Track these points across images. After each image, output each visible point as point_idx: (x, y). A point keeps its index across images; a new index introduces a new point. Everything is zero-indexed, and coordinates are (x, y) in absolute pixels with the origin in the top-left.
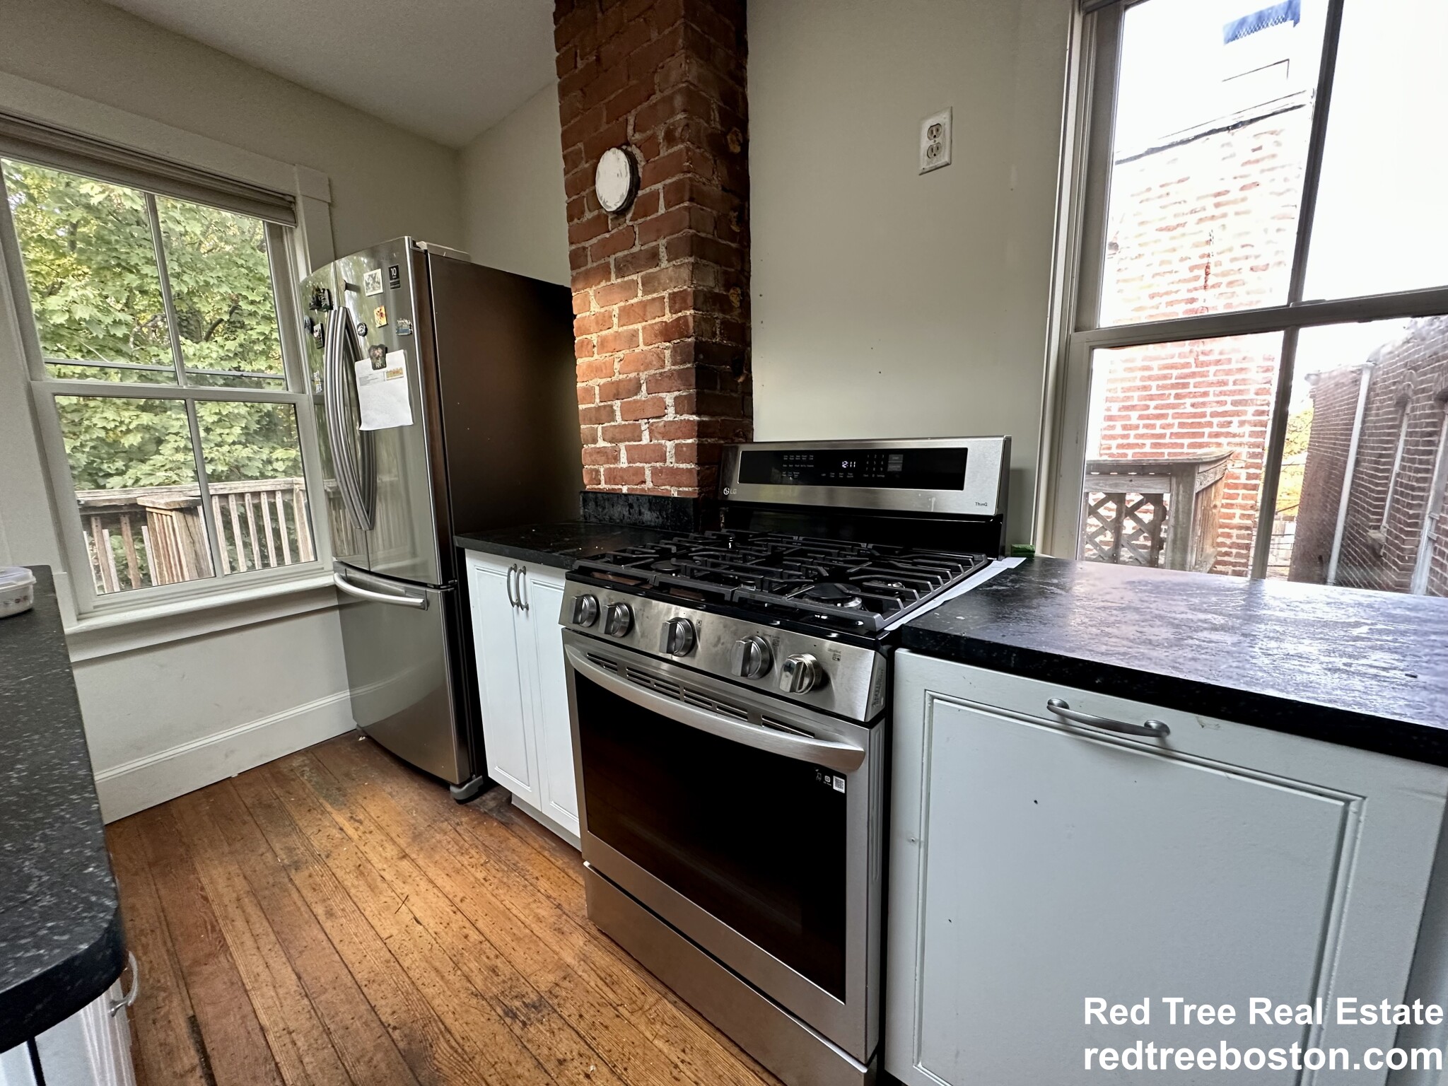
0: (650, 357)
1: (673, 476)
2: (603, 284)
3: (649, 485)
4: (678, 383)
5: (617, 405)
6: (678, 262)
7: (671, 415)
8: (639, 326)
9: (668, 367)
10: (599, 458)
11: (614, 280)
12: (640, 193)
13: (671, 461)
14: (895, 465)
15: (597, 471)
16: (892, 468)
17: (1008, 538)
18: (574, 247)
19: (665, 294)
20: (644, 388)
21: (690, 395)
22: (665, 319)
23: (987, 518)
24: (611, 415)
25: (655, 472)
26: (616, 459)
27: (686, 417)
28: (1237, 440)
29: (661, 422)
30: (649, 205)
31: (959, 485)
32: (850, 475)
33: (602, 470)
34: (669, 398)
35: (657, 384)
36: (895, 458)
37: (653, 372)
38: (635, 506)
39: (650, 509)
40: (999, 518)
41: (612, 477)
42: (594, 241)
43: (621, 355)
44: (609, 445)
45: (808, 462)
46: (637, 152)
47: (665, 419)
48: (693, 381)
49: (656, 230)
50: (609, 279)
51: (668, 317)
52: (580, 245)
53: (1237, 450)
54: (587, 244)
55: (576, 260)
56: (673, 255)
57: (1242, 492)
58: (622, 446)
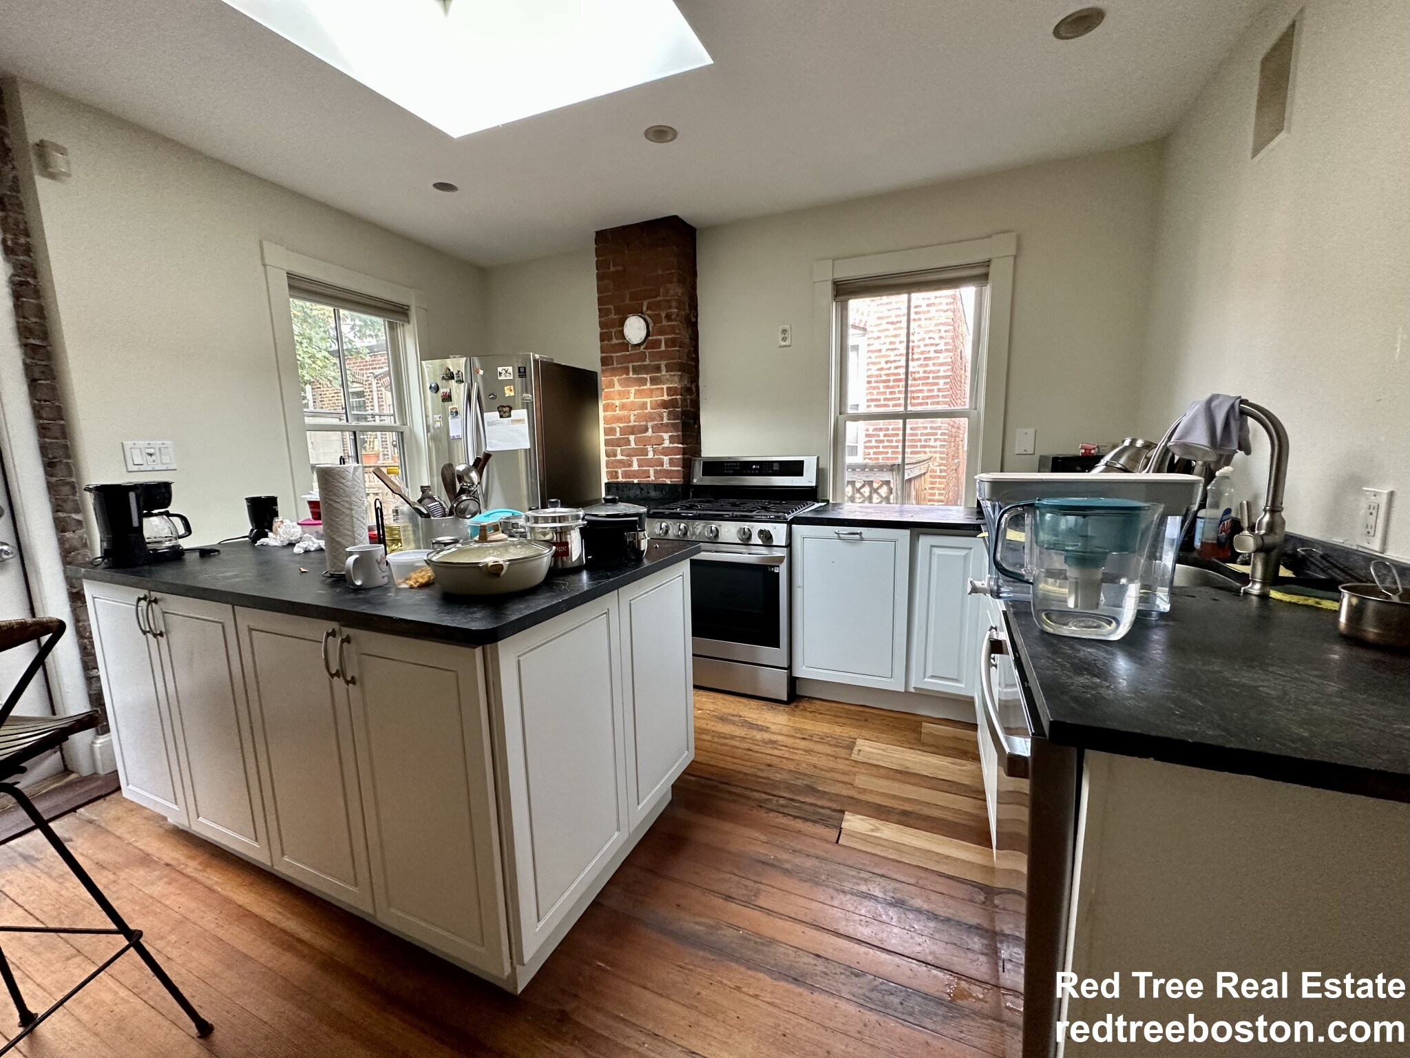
0: (654, 415)
1: (668, 473)
2: (624, 376)
3: (652, 478)
4: (672, 429)
5: (632, 438)
6: (673, 373)
7: (667, 444)
8: (648, 400)
9: (665, 421)
10: (617, 464)
11: (631, 375)
12: (650, 338)
13: (666, 466)
14: (776, 467)
15: (617, 472)
16: (775, 468)
17: (820, 496)
18: (604, 355)
19: (665, 387)
20: (650, 430)
21: (678, 435)
22: (664, 398)
23: (812, 487)
24: (628, 442)
25: (656, 472)
26: (630, 465)
27: (676, 445)
28: (934, 450)
29: (661, 447)
30: (657, 344)
31: (801, 474)
32: (757, 472)
33: (620, 471)
34: (666, 436)
35: (658, 428)
36: (775, 464)
37: (656, 422)
38: (646, 490)
39: (655, 491)
40: (816, 487)
41: (625, 475)
42: (619, 354)
43: (636, 413)
44: (625, 458)
45: (737, 466)
46: (648, 319)
47: (663, 445)
48: (680, 428)
49: (661, 356)
50: (628, 374)
51: (666, 397)
52: (608, 355)
53: (935, 455)
54: (613, 355)
55: (605, 362)
56: (669, 369)
57: (938, 480)
58: (635, 459)
